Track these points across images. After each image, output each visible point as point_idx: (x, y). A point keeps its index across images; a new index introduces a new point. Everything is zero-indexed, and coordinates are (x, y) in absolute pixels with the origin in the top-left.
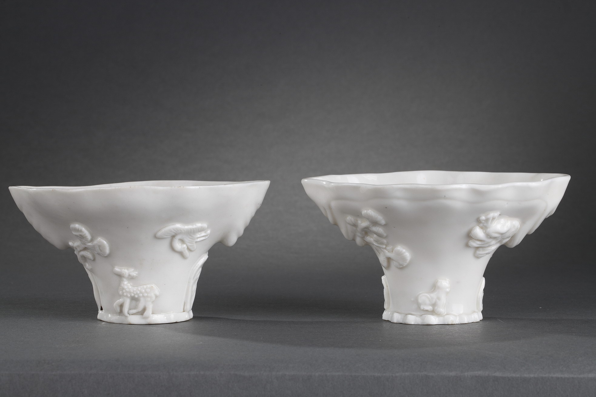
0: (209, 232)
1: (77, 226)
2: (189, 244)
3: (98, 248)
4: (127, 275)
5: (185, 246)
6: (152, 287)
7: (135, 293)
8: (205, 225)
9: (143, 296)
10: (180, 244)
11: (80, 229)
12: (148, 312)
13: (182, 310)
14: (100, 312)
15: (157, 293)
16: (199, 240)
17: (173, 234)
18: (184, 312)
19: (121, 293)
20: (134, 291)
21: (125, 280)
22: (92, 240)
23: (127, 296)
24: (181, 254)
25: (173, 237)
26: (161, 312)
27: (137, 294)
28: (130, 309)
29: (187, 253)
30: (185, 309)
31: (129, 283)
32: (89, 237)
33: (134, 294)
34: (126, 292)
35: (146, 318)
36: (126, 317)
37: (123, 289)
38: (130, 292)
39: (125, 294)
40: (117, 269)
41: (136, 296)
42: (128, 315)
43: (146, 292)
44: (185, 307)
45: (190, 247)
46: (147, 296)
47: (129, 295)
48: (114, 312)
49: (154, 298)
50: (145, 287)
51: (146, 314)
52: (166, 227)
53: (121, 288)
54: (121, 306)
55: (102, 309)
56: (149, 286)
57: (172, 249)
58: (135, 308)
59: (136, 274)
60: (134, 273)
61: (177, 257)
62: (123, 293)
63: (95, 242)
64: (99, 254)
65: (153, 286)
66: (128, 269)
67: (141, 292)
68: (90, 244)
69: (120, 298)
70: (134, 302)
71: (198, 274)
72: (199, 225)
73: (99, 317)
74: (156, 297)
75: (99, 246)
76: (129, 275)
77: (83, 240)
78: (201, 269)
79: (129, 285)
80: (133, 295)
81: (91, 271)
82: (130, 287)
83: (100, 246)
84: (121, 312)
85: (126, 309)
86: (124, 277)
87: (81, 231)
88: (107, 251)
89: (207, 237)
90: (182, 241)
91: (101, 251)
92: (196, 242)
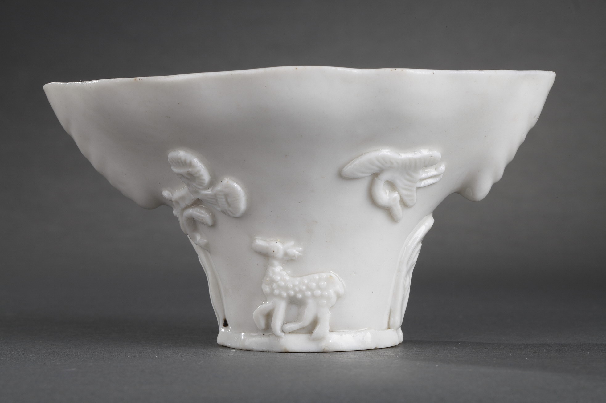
0: (442, 168)
1: (182, 154)
2: (404, 192)
3: (224, 200)
4: (280, 254)
5: (396, 195)
6: (331, 277)
7: (297, 289)
8: (436, 153)
9: (314, 296)
10: (388, 192)
11: (188, 161)
12: (322, 329)
13: (386, 326)
14: (222, 330)
15: (341, 291)
16: (423, 183)
17: (376, 169)
18: (389, 328)
19: (266, 289)
20: (294, 286)
21: (276, 263)
22: (212, 183)
23: (280, 296)
24: (388, 211)
25: (375, 175)
27: (301, 291)
28: (286, 322)
29: (398, 209)
30: (391, 322)
31: (284, 270)
32: (206, 176)
33: (296, 292)
34: (279, 287)
35: (318, 339)
36: (278, 337)
37: (273, 281)
38: (286, 289)
39: (276, 292)
40: (260, 242)
41: (299, 296)
42: (283, 334)
43: (319, 287)
44: (392, 319)
45: (406, 199)
46: (322, 296)
47: (285, 295)
48: (253, 329)
49: (334, 299)
50: (317, 277)
51: (317, 331)
52: (362, 155)
53: (267, 279)
54: (269, 316)
55: (226, 324)
56: (324, 275)
57: (372, 200)
58: (297, 319)
59: (299, 252)
60: (295, 250)
61: (380, 217)
62: (272, 290)
63: (219, 188)
64: (224, 212)
65: (333, 275)
66: (283, 243)
67: (309, 288)
68: (209, 192)
69: (266, 301)
70: (294, 309)
71: (415, 256)
72: (424, 153)
73: (220, 340)
74: (339, 297)
75: (226, 196)
76: (286, 254)
77: (194, 184)
78: (420, 245)
79: (284, 273)
80: (292, 293)
81: (206, 248)
82: (287, 278)
83: (229, 196)
84: (268, 329)
85: (278, 323)
86: (274, 257)
87: (190, 165)
88: (242, 205)
89: (437, 179)
90: (392, 185)
91: (229, 205)
92: (418, 188)
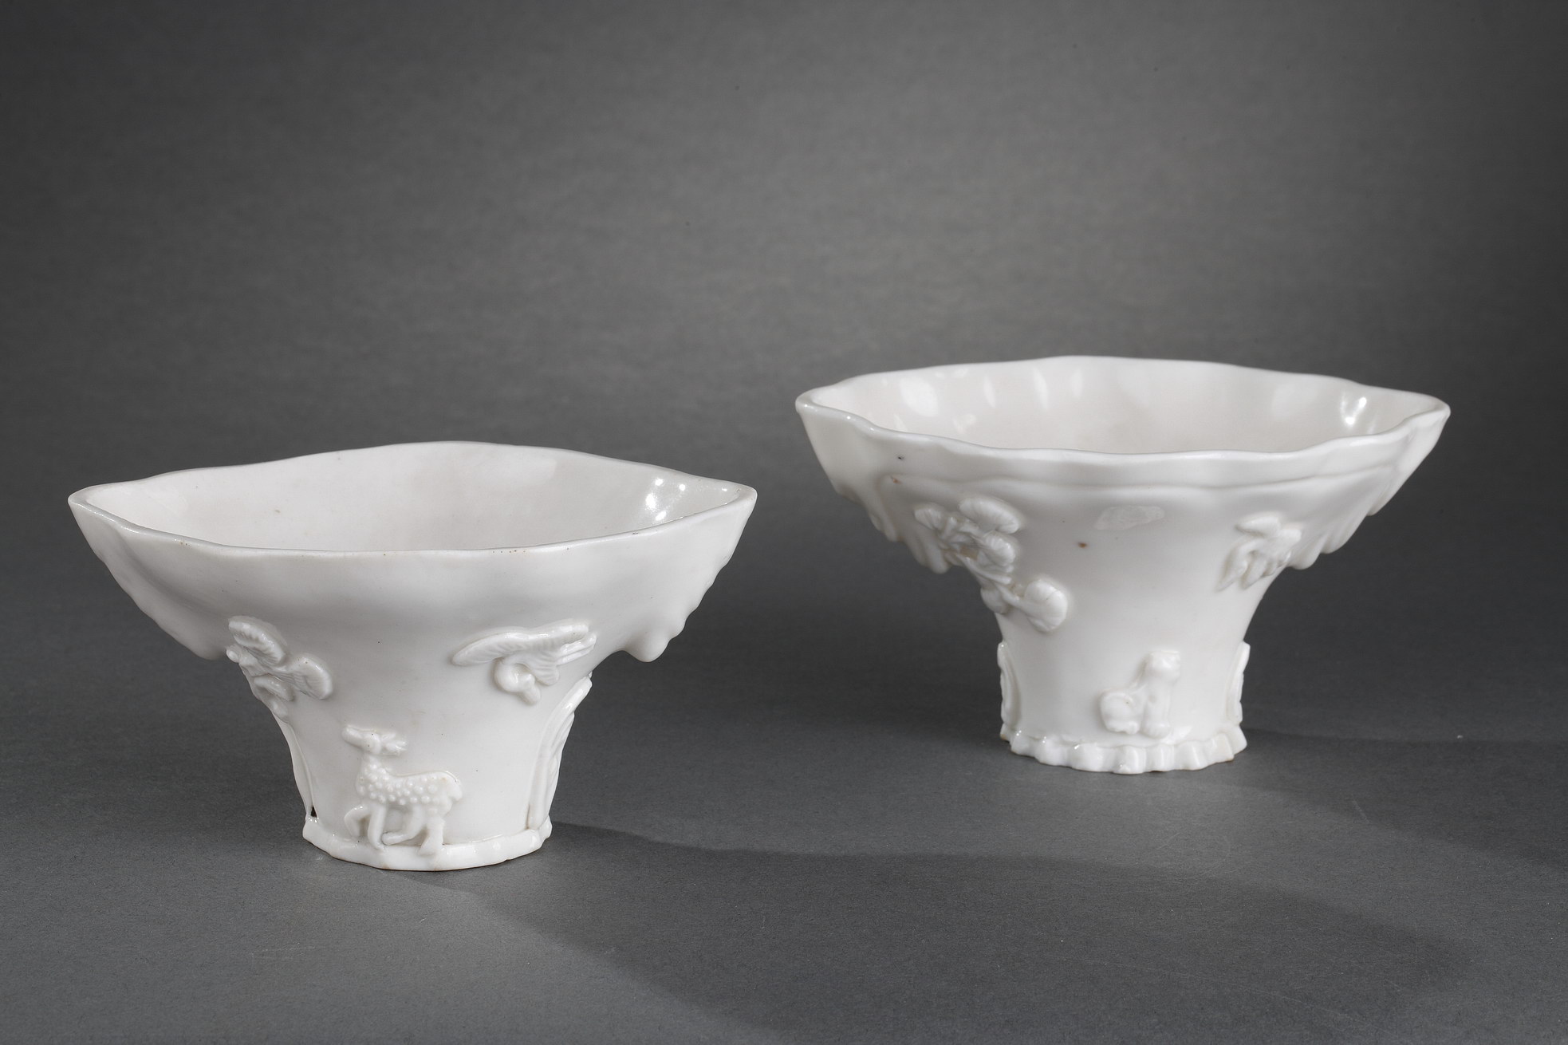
0: (592, 640)
1: (246, 627)
2: (540, 673)
3: (302, 681)
4: (378, 748)
5: (529, 678)
6: (444, 779)
7: (399, 794)
8: (581, 627)
9: (421, 803)
10: (516, 675)
11: (254, 637)
12: (434, 842)
13: (523, 826)
15: (458, 793)
16: (565, 660)
17: (499, 655)
18: (527, 827)
19: (362, 790)
20: (395, 789)
21: (372, 759)
22: (286, 661)
23: (377, 800)
24: (521, 697)
25: (498, 661)
26: (467, 838)
27: (404, 796)
28: (386, 831)
29: (535, 692)
30: (530, 822)
31: (383, 767)
32: (278, 654)
33: (398, 798)
34: (376, 789)
35: (429, 855)
36: (377, 850)
37: (368, 782)
38: (385, 792)
39: (373, 795)
40: (352, 732)
41: (402, 802)
42: (382, 847)
43: (427, 792)
44: (531, 818)
45: (544, 680)
46: (431, 804)
47: (383, 799)
49: (448, 805)
50: (426, 780)
51: (427, 845)
52: (483, 638)
53: (362, 778)
54: (364, 823)
55: (314, 814)
56: (434, 776)
57: (496, 685)
59: (403, 747)
60: (397, 745)
61: (509, 704)
62: (368, 792)
63: (295, 666)
64: (305, 693)
65: (447, 775)
66: (380, 734)
67: (414, 793)
68: (281, 669)
69: (360, 804)
70: (396, 815)
71: (566, 731)
72: (567, 629)
73: (306, 835)
74: (455, 802)
75: (305, 677)
76: (384, 749)
77: (264, 659)
79: (383, 771)
80: (393, 798)
82: (387, 778)
83: (308, 678)
84: (363, 834)
85: (375, 831)
86: (369, 752)
87: (257, 640)
88: (327, 688)
89: (588, 652)
90: (523, 668)
91: (310, 687)
92: (558, 666)
